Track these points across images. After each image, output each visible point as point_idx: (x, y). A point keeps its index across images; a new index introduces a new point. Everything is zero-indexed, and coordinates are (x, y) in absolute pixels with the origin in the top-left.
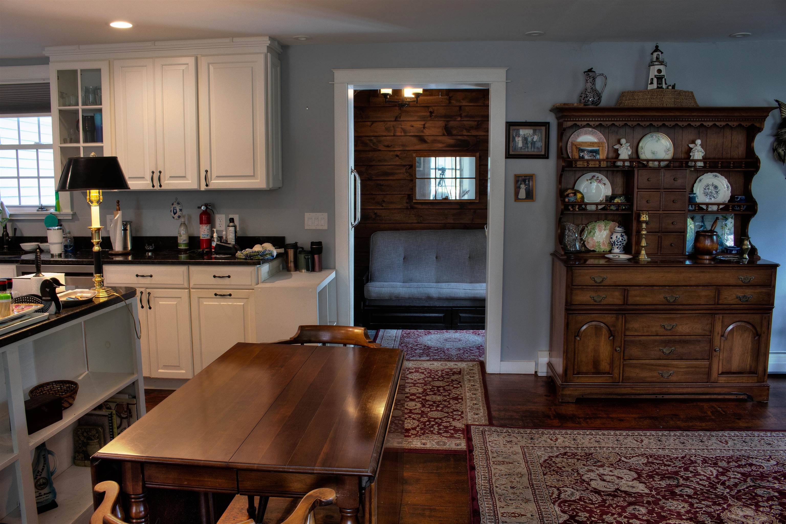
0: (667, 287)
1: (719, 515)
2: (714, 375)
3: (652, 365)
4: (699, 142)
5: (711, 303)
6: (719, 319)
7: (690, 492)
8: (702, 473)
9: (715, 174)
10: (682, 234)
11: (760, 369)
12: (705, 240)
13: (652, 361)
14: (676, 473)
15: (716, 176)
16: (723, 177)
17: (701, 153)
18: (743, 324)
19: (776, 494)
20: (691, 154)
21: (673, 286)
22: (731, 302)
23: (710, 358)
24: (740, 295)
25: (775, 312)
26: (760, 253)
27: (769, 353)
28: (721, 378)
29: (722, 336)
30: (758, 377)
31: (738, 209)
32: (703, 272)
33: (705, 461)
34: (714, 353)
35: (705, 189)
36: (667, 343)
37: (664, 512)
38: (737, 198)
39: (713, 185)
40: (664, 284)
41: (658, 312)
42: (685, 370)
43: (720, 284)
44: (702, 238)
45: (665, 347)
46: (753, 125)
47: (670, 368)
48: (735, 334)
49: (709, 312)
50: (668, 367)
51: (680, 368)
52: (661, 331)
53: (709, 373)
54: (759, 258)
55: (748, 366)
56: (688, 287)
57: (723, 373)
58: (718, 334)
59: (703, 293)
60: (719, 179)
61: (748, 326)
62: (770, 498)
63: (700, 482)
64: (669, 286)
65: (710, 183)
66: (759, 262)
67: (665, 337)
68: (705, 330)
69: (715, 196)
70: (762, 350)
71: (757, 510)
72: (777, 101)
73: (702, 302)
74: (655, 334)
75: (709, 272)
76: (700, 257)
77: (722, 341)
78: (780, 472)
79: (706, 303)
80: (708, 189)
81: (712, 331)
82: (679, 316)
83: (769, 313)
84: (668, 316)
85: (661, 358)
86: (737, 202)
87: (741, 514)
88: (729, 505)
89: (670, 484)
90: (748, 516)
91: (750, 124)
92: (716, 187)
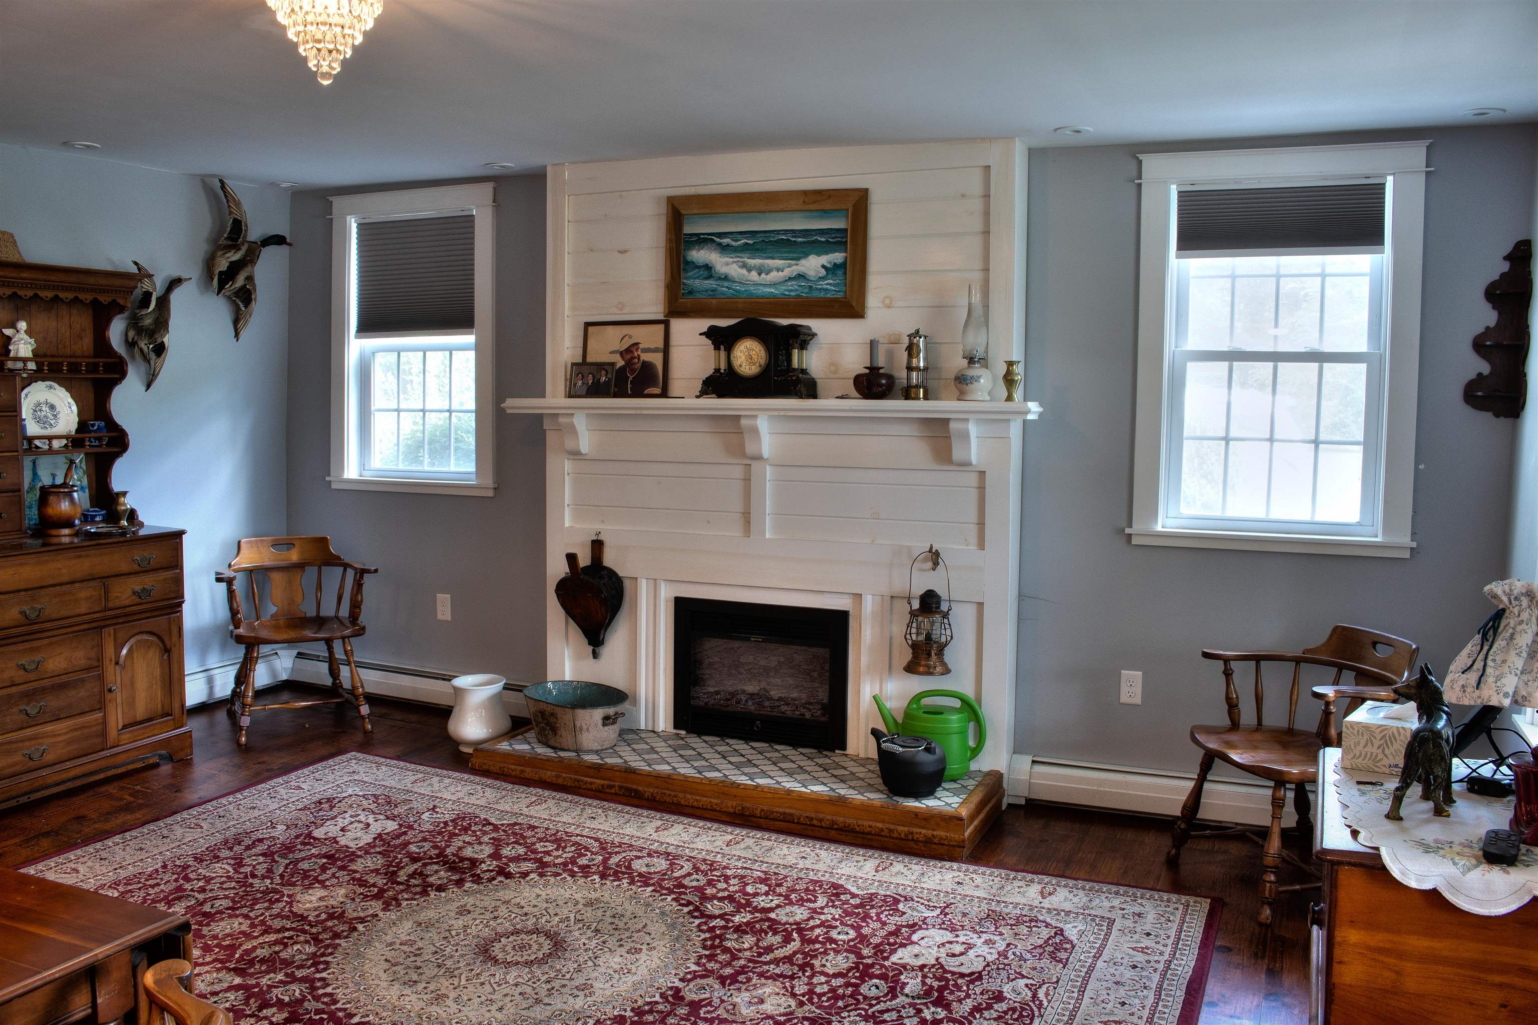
0: (23, 593)
1: (291, 911)
2: (113, 733)
3: (10, 743)
4: (23, 325)
5: (97, 609)
6: (109, 635)
7: (226, 903)
8: (214, 875)
9: (48, 383)
10: (16, 494)
11: (176, 705)
12: (60, 501)
13: (10, 735)
14: (180, 889)
15: (51, 387)
16: (63, 390)
17: (29, 346)
18: (145, 637)
19: (324, 860)
20: (11, 347)
21: (33, 590)
22: (127, 603)
23: (101, 706)
24: (138, 588)
25: (186, 607)
26: (141, 517)
27: (184, 676)
28: (123, 737)
29: (117, 663)
30: (174, 719)
31: (97, 443)
32: (80, 557)
33: (199, 859)
34: (109, 696)
35: (35, 411)
36: (29, 696)
37: (224, 939)
38: (93, 425)
39: (47, 403)
40: (15, 588)
41: (11, 640)
42: (66, 737)
43: (106, 575)
44: (52, 499)
45: (28, 704)
46: (114, 301)
47: (41, 741)
48: (135, 655)
49: (93, 625)
50: (36, 738)
51: (59, 735)
52: (20, 675)
53: (104, 734)
54: (141, 525)
55: (159, 706)
56: (58, 588)
57: (125, 727)
58: (111, 660)
59: (83, 594)
60: (57, 392)
61: (151, 638)
62: (324, 868)
63: (224, 886)
64: (26, 590)
65: (42, 400)
66: (142, 532)
67: (26, 686)
68: (90, 659)
69: (52, 422)
70: (175, 675)
71: (325, 887)
72: (136, 263)
73: (83, 610)
74: (9, 684)
75: (87, 556)
76: (54, 532)
77: (118, 673)
78: (301, 835)
79: (88, 611)
80: (41, 410)
81: (100, 659)
82: (46, 641)
83: (178, 612)
84: (27, 645)
85: (25, 725)
86: (95, 431)
87: (314, 898)
88: (289, 896)
89: (188, 907)
90: (323, 897)
91: (110, 300)
92: (52, 407)
